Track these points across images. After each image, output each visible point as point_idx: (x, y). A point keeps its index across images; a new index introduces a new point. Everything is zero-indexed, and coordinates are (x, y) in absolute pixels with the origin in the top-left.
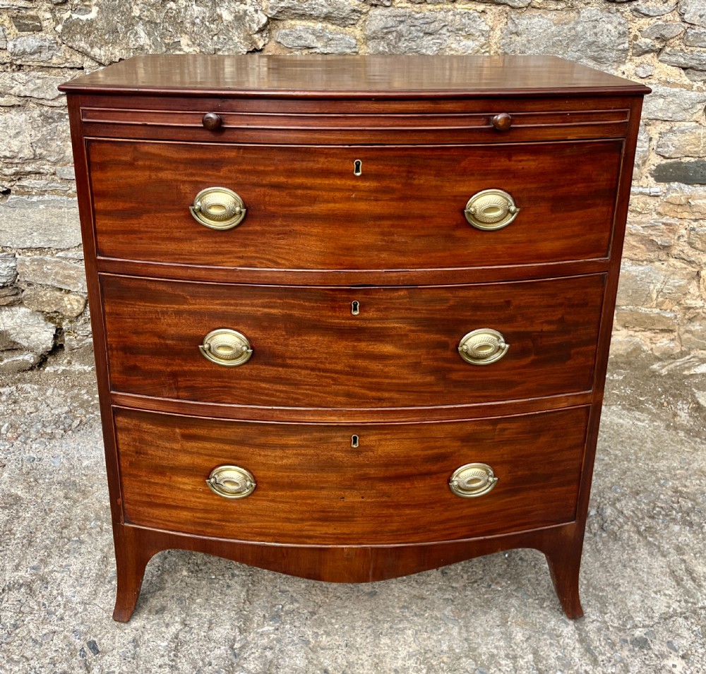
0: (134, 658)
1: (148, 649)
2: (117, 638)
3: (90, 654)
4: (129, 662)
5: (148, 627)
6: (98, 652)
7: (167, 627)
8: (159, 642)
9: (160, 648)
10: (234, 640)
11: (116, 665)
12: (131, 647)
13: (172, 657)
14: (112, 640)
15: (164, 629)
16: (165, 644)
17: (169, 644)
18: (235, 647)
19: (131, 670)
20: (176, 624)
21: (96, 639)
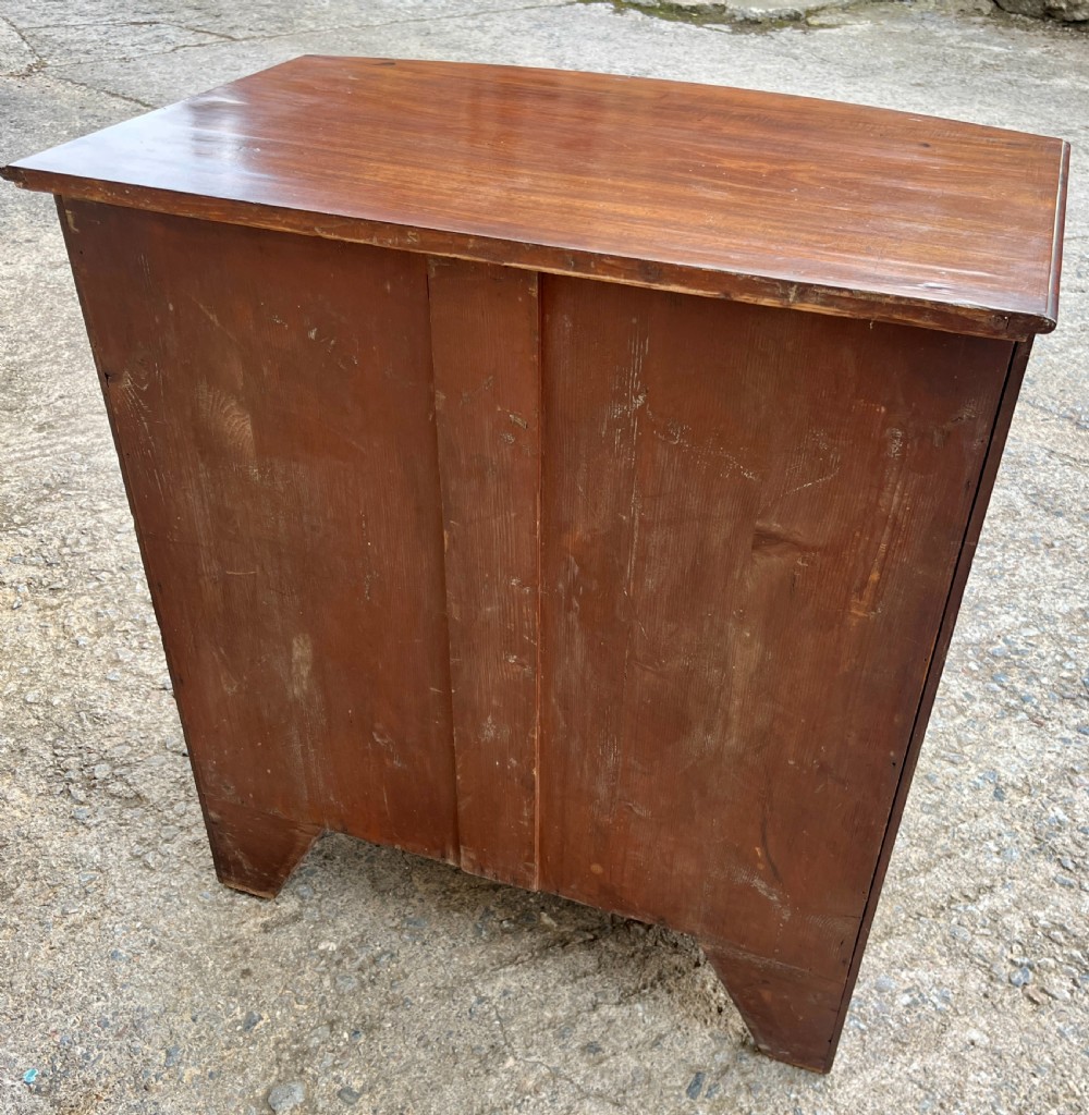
0: (679, 1027)
1: (657, 1019)
2: (665, 1069)
3: (708, 1081)
4: (686, 1029)
5: (625, 1045)
6: (698, 1074)
7: (614, 1021)
8: (640, 1014)
9: (647, 1008)
10: (584, 942)
11: (700, 1039)
12: (666, 1044)
13: (649, 988)
14: (672, 1073)
15: (619, 1023)
16: (638, 1006)
17: (635, 1002)
18: (592, 937)
19: (694, 1019)
20: (603, 1013)
21: (683, 1093)
